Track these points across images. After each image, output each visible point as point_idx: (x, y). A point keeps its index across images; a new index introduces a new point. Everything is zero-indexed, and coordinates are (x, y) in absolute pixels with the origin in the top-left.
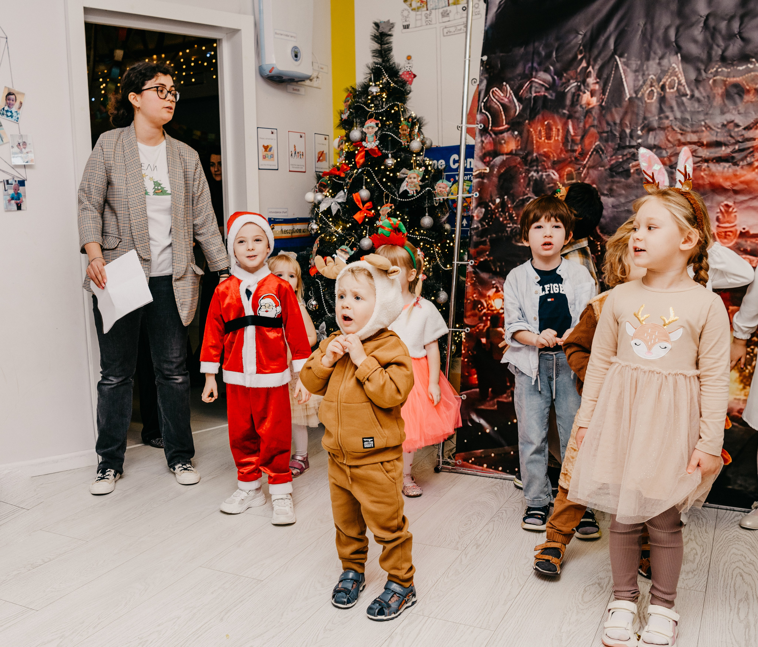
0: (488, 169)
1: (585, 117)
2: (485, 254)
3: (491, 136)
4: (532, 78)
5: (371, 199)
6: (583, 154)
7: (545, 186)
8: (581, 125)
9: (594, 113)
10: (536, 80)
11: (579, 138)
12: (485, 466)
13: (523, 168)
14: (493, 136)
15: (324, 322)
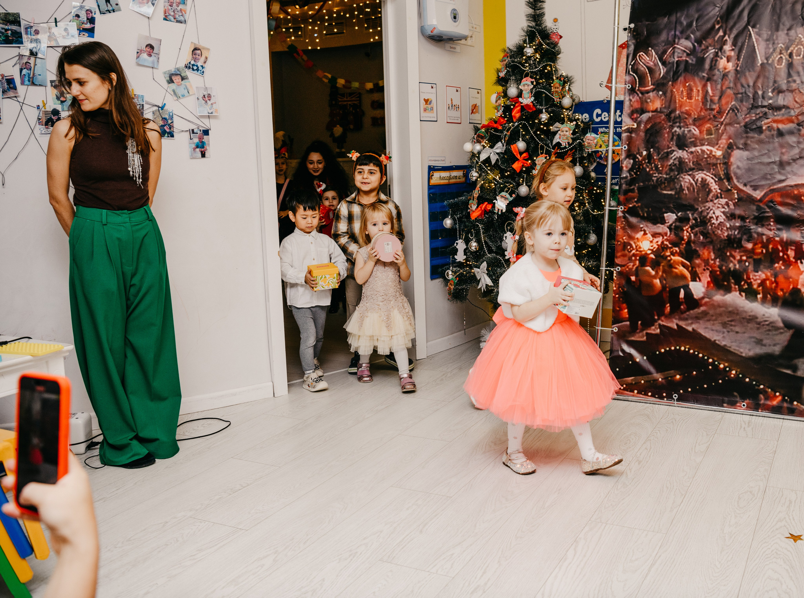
0: (635, 124)
1: (722, 80)
2: (634, 201)
3: (638, 95)
4: (675, 44)
5: (527, 151)
6: (720, 112)
7: (687, 140)
8: (719, 87)
9: (730, 76)
10: (678, 46)
11: (716, 98)
12: (636, 391)
13: (667, 125)
14: (640, 95)
15: (485, 262)
